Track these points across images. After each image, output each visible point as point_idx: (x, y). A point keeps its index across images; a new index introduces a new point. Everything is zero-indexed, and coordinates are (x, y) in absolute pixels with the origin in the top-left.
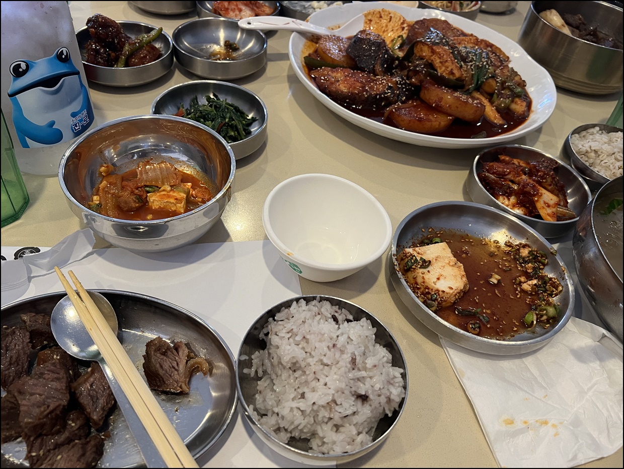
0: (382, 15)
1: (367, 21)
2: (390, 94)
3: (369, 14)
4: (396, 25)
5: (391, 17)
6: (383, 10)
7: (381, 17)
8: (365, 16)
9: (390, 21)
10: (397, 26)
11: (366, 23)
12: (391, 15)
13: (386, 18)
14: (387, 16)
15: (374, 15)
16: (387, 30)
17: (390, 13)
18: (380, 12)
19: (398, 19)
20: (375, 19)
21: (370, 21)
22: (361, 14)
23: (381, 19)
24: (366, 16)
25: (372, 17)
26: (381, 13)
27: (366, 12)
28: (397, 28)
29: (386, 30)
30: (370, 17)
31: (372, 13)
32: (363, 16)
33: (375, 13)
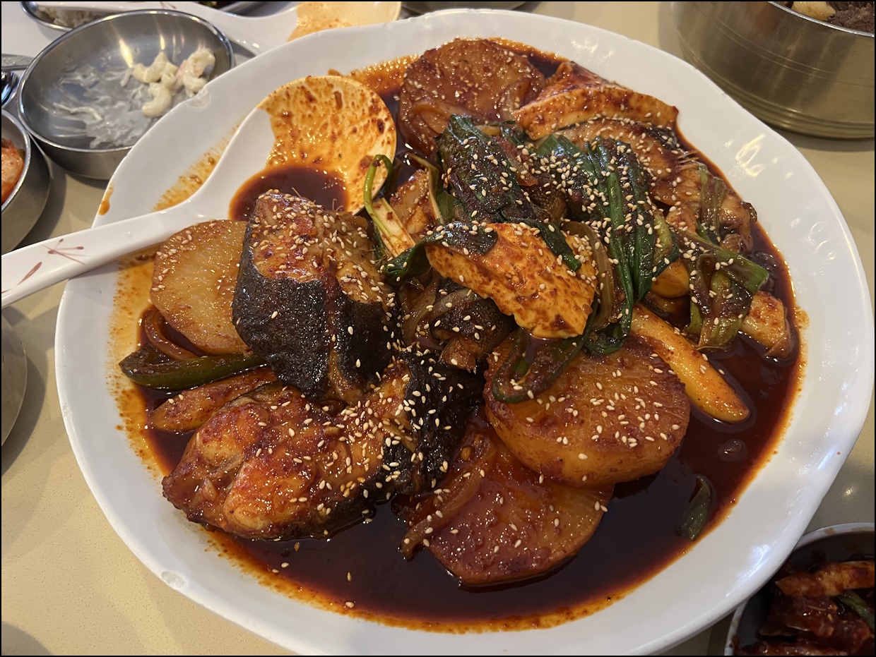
0: (313, 94)
1: (280, 119)
2: (397, 473)
3: (277, 99)
4: (359, 114)
5: (338, 97)
6: (309, 80)
7: (311, 99)
8: (268, 110)
9: (339, 105)
10: (362, 119)
11: (278, 125)
12: (334, 90)
13: (325, 99)
14: (326, 93)
15: (292, 98)
16: (340, 133)
17: (332, 86)
18: (303, 88)
19: (359, 97)
20: (298, 109)
21: (289, 117)
22: (255, 110)
23: (313, 105)
24: (270, 108)
25: (288, 105)
26: (308, 88)
27: (267, 98)
28: (362, 124)
29: (336, 132)
30: (282, 108)
31: (285, 97)
32: (264, 112)
33: (292, 93)
